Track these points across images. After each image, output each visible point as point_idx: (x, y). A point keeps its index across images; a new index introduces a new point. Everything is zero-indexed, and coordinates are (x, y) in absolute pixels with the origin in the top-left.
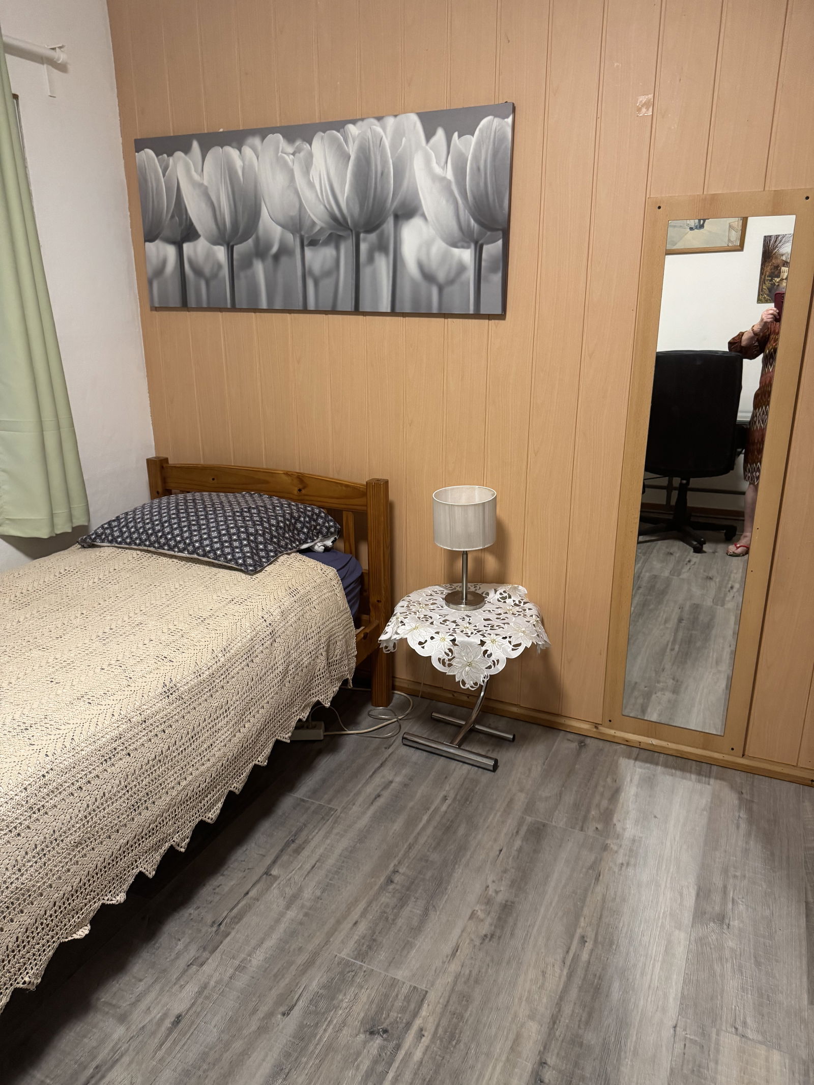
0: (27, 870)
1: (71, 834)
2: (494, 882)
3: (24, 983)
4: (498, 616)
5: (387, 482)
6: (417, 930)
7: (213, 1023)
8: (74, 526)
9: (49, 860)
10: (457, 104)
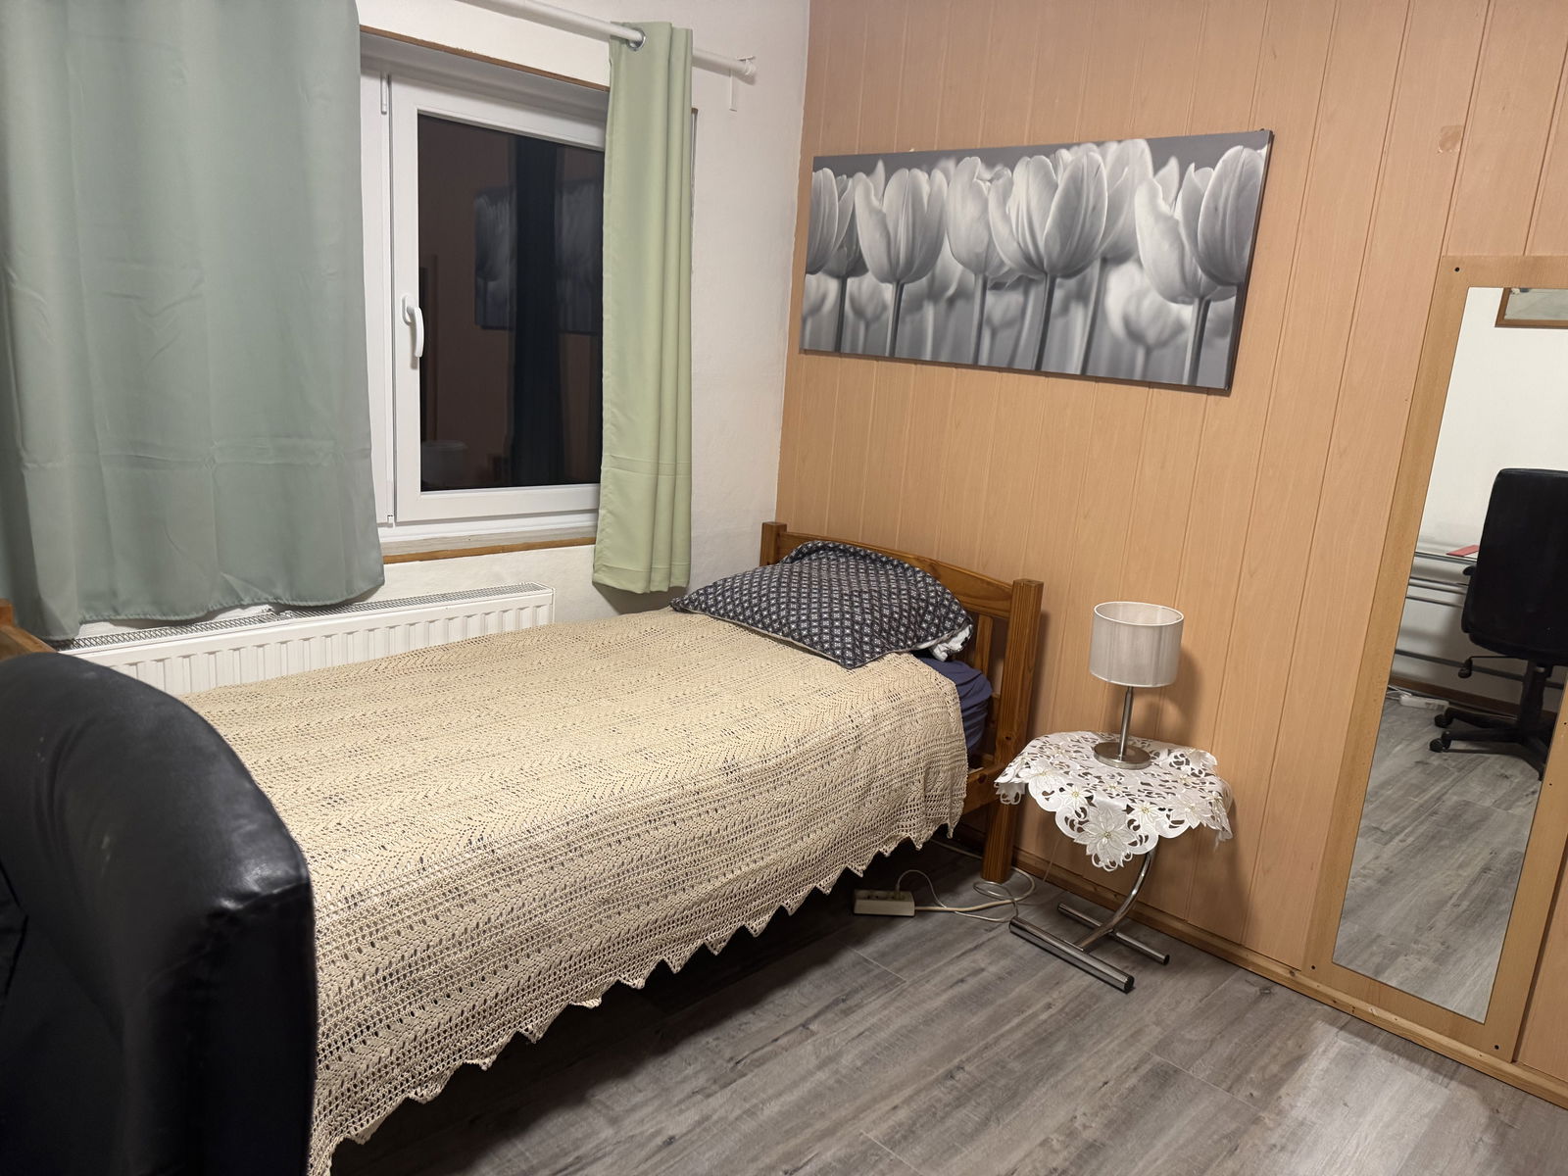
0: (552, 909)
1: (601, 888)
2: (1085, 1114)
3: (527, 1030)
4: (1163, 783)
5: (1040, 586)
6: (969, 1137)
7: (707, 1156)
8: (671, 586)
9: (575, 907)
10: (1200, 130)
